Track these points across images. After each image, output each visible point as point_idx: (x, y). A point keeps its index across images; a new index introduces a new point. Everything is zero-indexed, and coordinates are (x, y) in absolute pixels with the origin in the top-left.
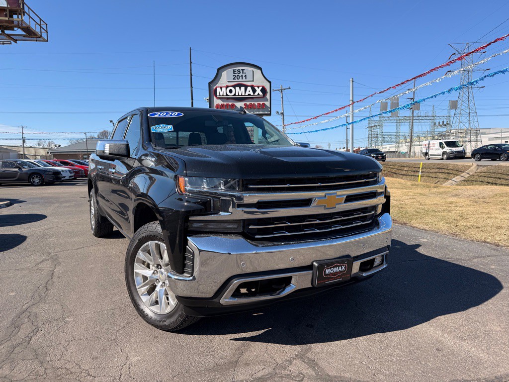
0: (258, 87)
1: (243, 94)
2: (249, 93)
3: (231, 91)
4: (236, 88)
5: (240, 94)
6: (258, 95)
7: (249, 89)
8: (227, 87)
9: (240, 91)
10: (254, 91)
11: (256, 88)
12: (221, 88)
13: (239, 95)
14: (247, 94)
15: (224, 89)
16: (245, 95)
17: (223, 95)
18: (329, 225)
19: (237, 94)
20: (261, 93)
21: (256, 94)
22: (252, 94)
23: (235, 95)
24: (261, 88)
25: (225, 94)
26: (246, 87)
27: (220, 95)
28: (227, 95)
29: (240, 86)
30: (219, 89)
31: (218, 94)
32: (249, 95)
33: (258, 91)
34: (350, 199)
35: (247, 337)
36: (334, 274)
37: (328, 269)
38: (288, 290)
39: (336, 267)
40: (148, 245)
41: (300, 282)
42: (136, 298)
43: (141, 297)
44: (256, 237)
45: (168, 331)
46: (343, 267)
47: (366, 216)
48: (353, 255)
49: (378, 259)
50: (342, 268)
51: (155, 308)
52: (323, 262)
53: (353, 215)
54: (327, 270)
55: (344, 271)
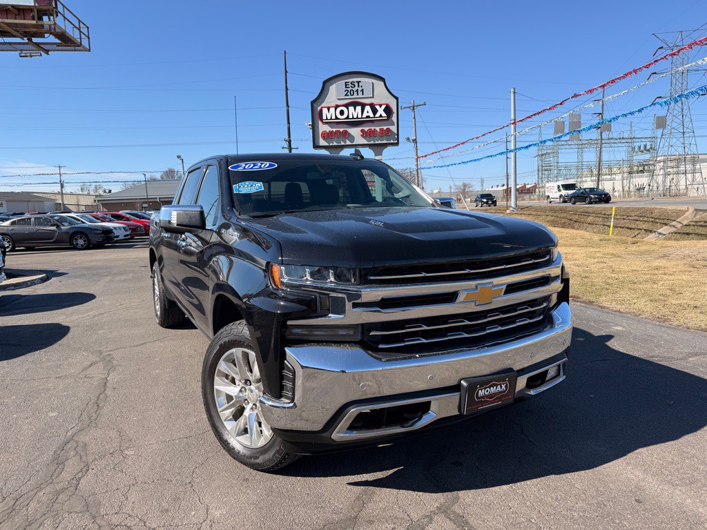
0: (380, 106)
1: (360, 116)
2: (368, 115)
3: (342, 113)
4: (350, 108)
5: (355, 117)
6: (381, 116)
7: (368, 108)
8: (337, 107)
9: (354, 113)
10: (375, 111)
11: (377, 107)
12: (329, 109)
13: (353, 118)
14: (364, 116)
15: (332, 110)
16: (362, 118)
17: (331, 119)
18: (482, 327)
19: (350, 117)
20: (384, 115)
21: (378, 115)
22: (372, 115)
23: (348, 118)
24: (384, 107)
25: (334, 117)
26: (363, 106)
27: (327, 119)
28: (337, 118)
29: (355, 104)
30: (325, 110)
31: (324, 118)
32: (368, 117)
33: (381, 111)
34: (511, 288)
35: (369, 480)
36: (491, 396)
37: (482, 390)
38: (426, 420)
39: (493, 386)
40: (232, 353)
41: (442, 407)
42: (218, 424)
43: (225, 423)
44: (381, 346)
45: (262, 471)
46: (503, 387)
47: (536, 310)
48: (516, 368)
49: (552, 370)
50: (501, 387)
51: (244, 439)
52: (475, 380)
53: (516, 311)
54: (480, 391)
55: (504, 391)
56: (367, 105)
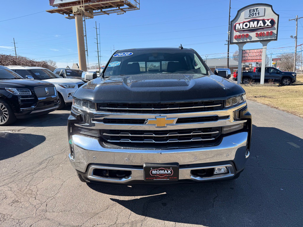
0: (268, 20)
1: (256, 26)
2: (260, 25)
5: (253, 27)
6: (268, 25)
7: (261, 22)
8: (244, 22)
9: (253, 25)
10: (264, 23)
11: (266, 21)
12: (239, 24)
13: (252, 28)
14: (258, 26)
15: (241, 24)
17: (240, 29)
19: (251, 27)
20: (270, 24)
21: (266, 25)
22: (262, 25)
23: (249, 28)
24: (270, 20)
25: (242, 28)
26: (258, 21)
27: (238, 29)
28: (243, 28)
29: (253, 21)
30: (237, 25)
31: (237, 28)
32: (260, 26)
33: (268, 23)
37: (154, 171)
39: (162, 170)
46: (169, 172)
48: (181, 163)
50: (168, 172)
54: (153, 171)
56: (261, 20)
